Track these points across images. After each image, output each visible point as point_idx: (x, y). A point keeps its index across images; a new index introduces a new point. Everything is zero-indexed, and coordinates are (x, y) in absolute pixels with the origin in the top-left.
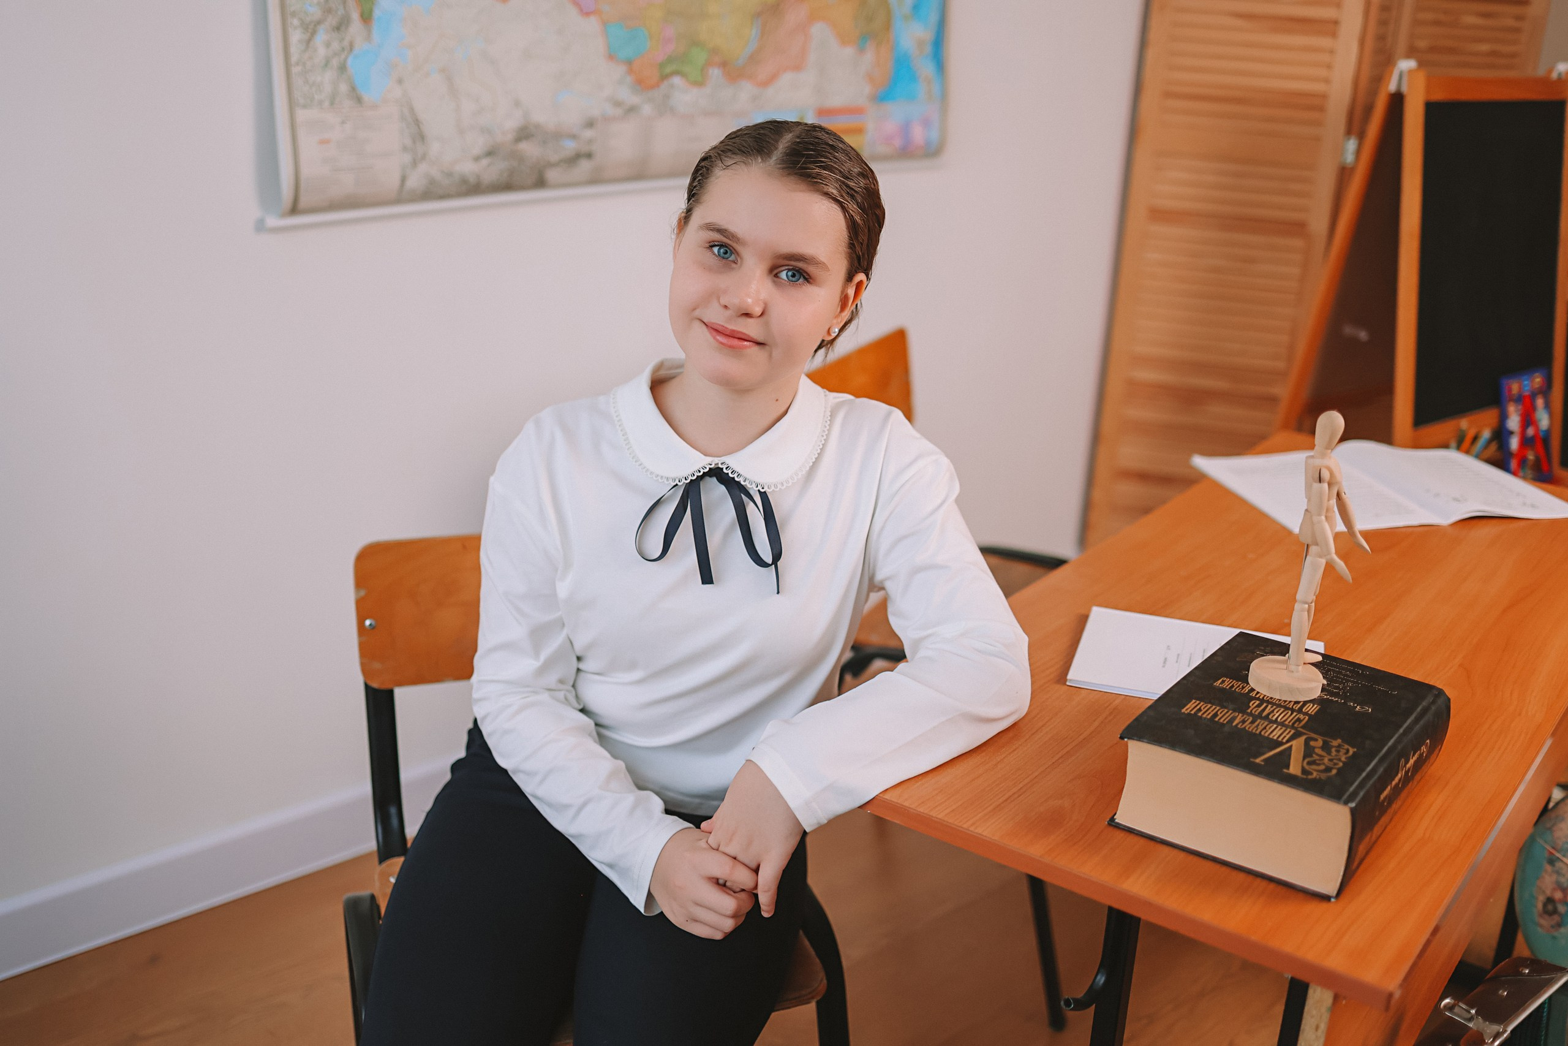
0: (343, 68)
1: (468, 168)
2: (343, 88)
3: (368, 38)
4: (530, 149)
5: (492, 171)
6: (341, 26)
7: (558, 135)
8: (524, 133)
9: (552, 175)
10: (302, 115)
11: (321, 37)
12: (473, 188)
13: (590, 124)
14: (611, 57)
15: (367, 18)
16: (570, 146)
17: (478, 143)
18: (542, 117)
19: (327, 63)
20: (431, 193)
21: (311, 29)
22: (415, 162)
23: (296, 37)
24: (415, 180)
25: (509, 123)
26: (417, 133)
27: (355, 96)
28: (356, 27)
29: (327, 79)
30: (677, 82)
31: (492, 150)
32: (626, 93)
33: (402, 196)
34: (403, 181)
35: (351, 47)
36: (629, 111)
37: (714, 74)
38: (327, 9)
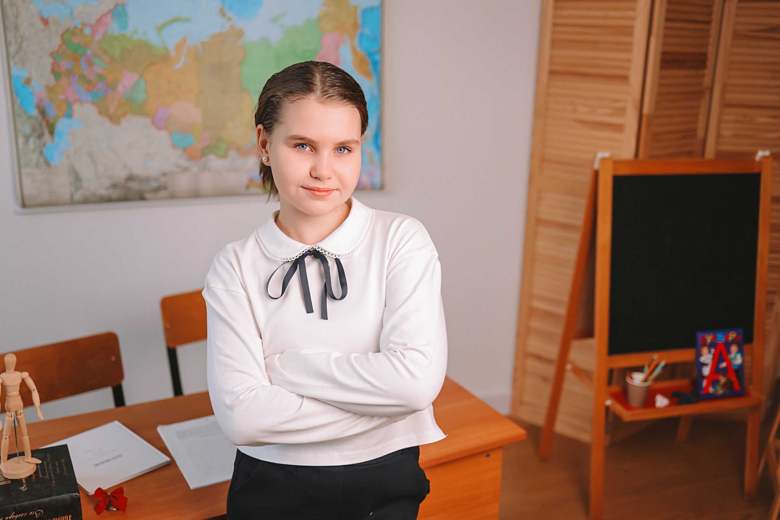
0: (41, 153)
1: (103, 192)
2: (42, 160)
3: (53, 140)
4: (134, 185)
5: (115, 194)
6: (40, 136)
7: (147, 180)
8: (130, 178)
9: (148, 195)
10: (24, 171)
11: (31, 141)
12: (108, 200)
13: (165, 174)
14: (174, 146)
15: (52, 133)
16: (154, 184)
17: (108, 183)
18: (139, 171)
19: (34, 151)
20: (86, 201)
21: (27, 138)
22: (77, 189)
23: (21, 141)
24: (78, 196)
25: (121, 175)
26: (77, 178)
27: (47, 163)
28: (47, 136)
29: (34, 157)
30: (211, 157)
31: (114, 186)
32: (183, 162)
33: (72, 202)
34: (72, 196)
35: (45, 144)
36: (185, 170)
37: (233, 153)
38: (34, 130)
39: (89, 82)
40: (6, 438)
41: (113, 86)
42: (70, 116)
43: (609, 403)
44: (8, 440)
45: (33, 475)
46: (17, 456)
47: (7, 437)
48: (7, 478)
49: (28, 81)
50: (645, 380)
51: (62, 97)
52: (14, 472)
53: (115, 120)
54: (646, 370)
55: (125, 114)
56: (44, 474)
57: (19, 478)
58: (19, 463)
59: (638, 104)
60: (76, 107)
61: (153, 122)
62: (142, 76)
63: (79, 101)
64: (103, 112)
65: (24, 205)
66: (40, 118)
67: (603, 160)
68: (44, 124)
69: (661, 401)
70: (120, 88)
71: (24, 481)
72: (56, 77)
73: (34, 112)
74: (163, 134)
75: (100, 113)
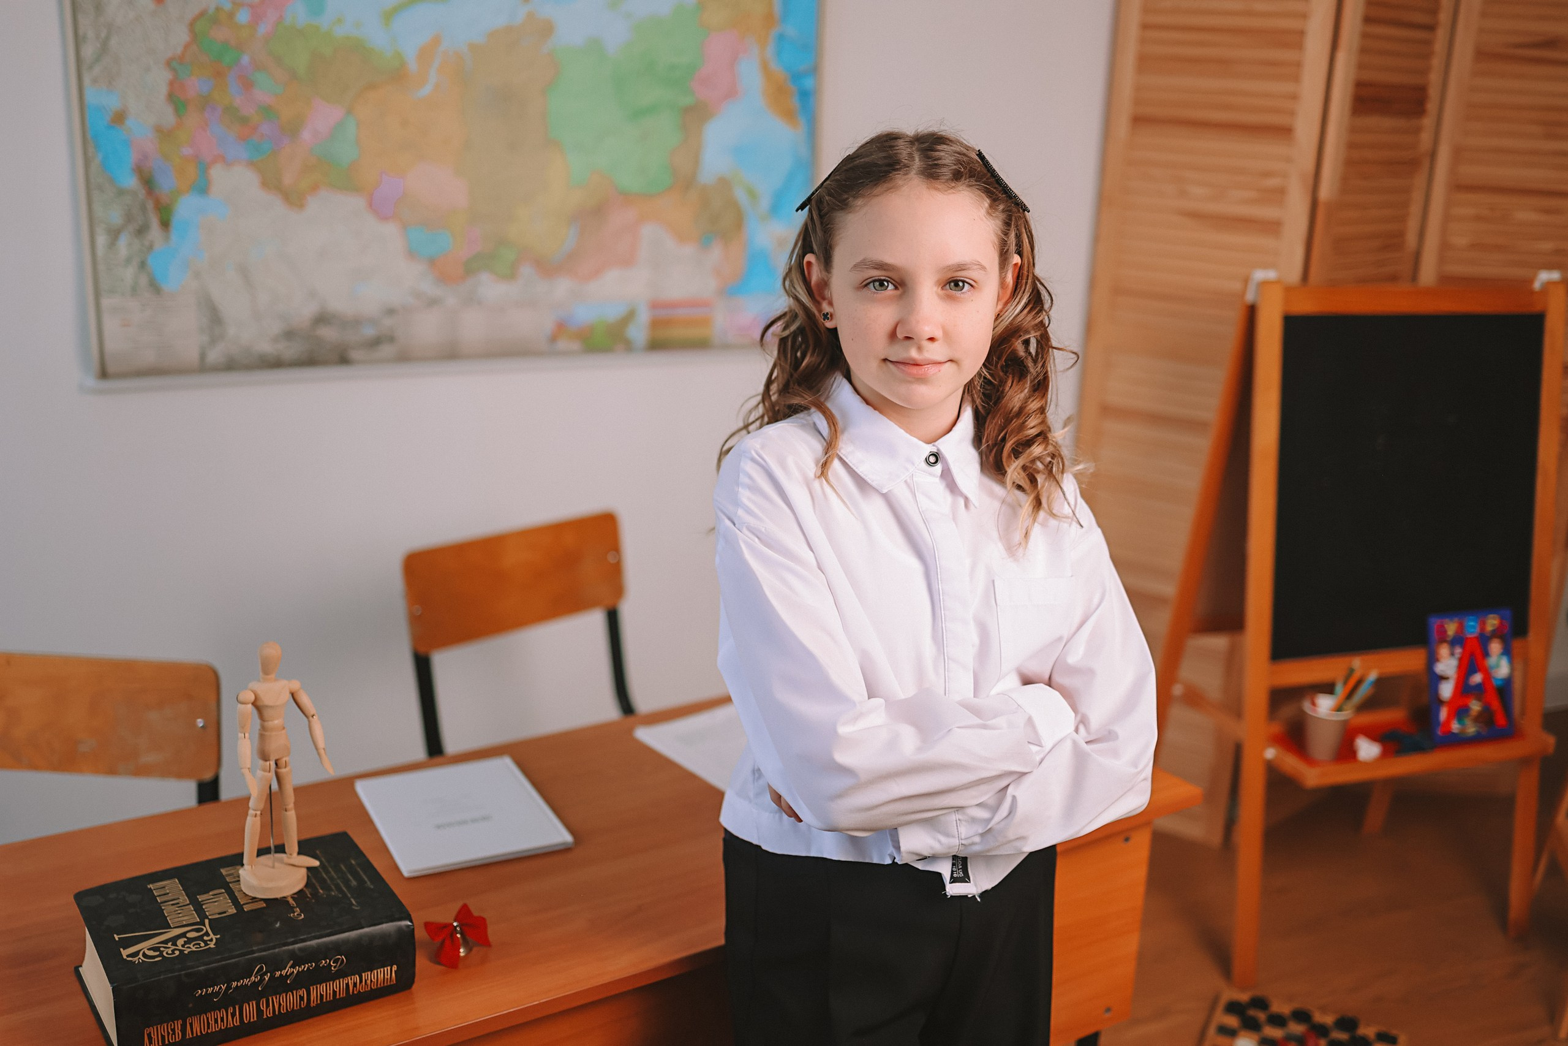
0: (143, 265)
1: (266, 347)
2: (143, 281)
3: (167, 238)
4: (328, 333)
5: (289, 350)
6: (142, 231)
7: (357, 322)
8: (322, 319)
9: (354, 355)
10: (106, 302)
11: (123, 242)
12: (275, 363)
13: (391, 312)
14: (412, 254)
15: (165, 224)
16: (369, 332)
17: (276, 328)
18: (339, 304)
19: (128, 260)
20: (231, 366)
21: (114, 234)
22: (214, 341)
23: (101, 240)
24: (214, 355)
25: (306, 311)
26: (214, 318)
27: (155, 287)
28: (155, 232)
29: (129, 274)
30: (485, 277)
31: (289, 335)
32: (428, 287)
33: (203, 368)
34: (203, 356)
35: (151, 247)
36: (433, 302)
37: (526, 270)
38: (129, 218)
39: (244, 121)
40: (256, 816)
41: (292, 130)
42: (203, 189)
43: (1270, 753)
44: (258, 818)
45: (305, 889)
46: (270, 853)
47: (259, 813)
48: (255, 898)
49: (119, 118)
50: (1339, 709)
51: (187, 151)
52: (271, 885)
53: (294, 199)
54: (1340, 689)
55: (315, 188)
56: (327, 888)
57: (279, 896)
58: (273, 867)
59: (1310, 181)
60: (217, 173)
61: (370, 205)
62: (350, 111)
63: (221, 159)
64: (271, 183)
65: (104, 374)
66: (142, 193)
67: (1264, 284)
68: (150, 205)
69: (1367, 750)
70: (306, 135)
71: (291, 901)
72: (177, 110)
73: (130, 182)
74: (390, 229)
75: (265, 184)
